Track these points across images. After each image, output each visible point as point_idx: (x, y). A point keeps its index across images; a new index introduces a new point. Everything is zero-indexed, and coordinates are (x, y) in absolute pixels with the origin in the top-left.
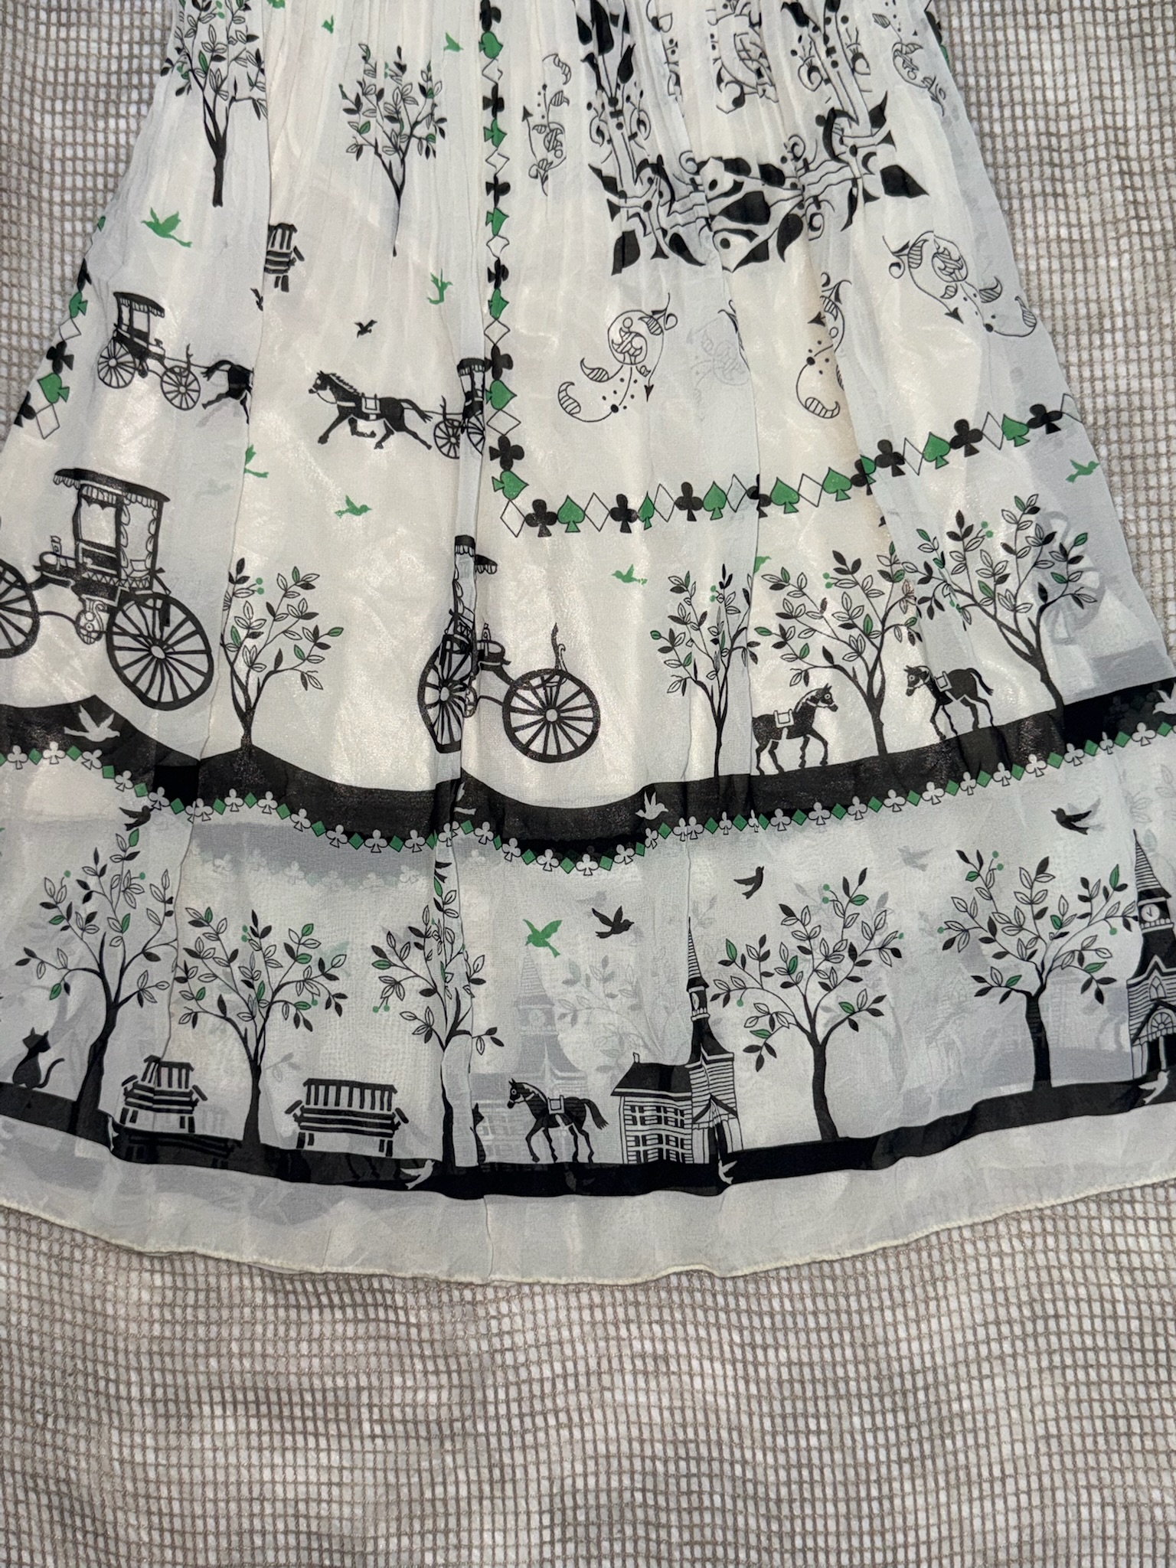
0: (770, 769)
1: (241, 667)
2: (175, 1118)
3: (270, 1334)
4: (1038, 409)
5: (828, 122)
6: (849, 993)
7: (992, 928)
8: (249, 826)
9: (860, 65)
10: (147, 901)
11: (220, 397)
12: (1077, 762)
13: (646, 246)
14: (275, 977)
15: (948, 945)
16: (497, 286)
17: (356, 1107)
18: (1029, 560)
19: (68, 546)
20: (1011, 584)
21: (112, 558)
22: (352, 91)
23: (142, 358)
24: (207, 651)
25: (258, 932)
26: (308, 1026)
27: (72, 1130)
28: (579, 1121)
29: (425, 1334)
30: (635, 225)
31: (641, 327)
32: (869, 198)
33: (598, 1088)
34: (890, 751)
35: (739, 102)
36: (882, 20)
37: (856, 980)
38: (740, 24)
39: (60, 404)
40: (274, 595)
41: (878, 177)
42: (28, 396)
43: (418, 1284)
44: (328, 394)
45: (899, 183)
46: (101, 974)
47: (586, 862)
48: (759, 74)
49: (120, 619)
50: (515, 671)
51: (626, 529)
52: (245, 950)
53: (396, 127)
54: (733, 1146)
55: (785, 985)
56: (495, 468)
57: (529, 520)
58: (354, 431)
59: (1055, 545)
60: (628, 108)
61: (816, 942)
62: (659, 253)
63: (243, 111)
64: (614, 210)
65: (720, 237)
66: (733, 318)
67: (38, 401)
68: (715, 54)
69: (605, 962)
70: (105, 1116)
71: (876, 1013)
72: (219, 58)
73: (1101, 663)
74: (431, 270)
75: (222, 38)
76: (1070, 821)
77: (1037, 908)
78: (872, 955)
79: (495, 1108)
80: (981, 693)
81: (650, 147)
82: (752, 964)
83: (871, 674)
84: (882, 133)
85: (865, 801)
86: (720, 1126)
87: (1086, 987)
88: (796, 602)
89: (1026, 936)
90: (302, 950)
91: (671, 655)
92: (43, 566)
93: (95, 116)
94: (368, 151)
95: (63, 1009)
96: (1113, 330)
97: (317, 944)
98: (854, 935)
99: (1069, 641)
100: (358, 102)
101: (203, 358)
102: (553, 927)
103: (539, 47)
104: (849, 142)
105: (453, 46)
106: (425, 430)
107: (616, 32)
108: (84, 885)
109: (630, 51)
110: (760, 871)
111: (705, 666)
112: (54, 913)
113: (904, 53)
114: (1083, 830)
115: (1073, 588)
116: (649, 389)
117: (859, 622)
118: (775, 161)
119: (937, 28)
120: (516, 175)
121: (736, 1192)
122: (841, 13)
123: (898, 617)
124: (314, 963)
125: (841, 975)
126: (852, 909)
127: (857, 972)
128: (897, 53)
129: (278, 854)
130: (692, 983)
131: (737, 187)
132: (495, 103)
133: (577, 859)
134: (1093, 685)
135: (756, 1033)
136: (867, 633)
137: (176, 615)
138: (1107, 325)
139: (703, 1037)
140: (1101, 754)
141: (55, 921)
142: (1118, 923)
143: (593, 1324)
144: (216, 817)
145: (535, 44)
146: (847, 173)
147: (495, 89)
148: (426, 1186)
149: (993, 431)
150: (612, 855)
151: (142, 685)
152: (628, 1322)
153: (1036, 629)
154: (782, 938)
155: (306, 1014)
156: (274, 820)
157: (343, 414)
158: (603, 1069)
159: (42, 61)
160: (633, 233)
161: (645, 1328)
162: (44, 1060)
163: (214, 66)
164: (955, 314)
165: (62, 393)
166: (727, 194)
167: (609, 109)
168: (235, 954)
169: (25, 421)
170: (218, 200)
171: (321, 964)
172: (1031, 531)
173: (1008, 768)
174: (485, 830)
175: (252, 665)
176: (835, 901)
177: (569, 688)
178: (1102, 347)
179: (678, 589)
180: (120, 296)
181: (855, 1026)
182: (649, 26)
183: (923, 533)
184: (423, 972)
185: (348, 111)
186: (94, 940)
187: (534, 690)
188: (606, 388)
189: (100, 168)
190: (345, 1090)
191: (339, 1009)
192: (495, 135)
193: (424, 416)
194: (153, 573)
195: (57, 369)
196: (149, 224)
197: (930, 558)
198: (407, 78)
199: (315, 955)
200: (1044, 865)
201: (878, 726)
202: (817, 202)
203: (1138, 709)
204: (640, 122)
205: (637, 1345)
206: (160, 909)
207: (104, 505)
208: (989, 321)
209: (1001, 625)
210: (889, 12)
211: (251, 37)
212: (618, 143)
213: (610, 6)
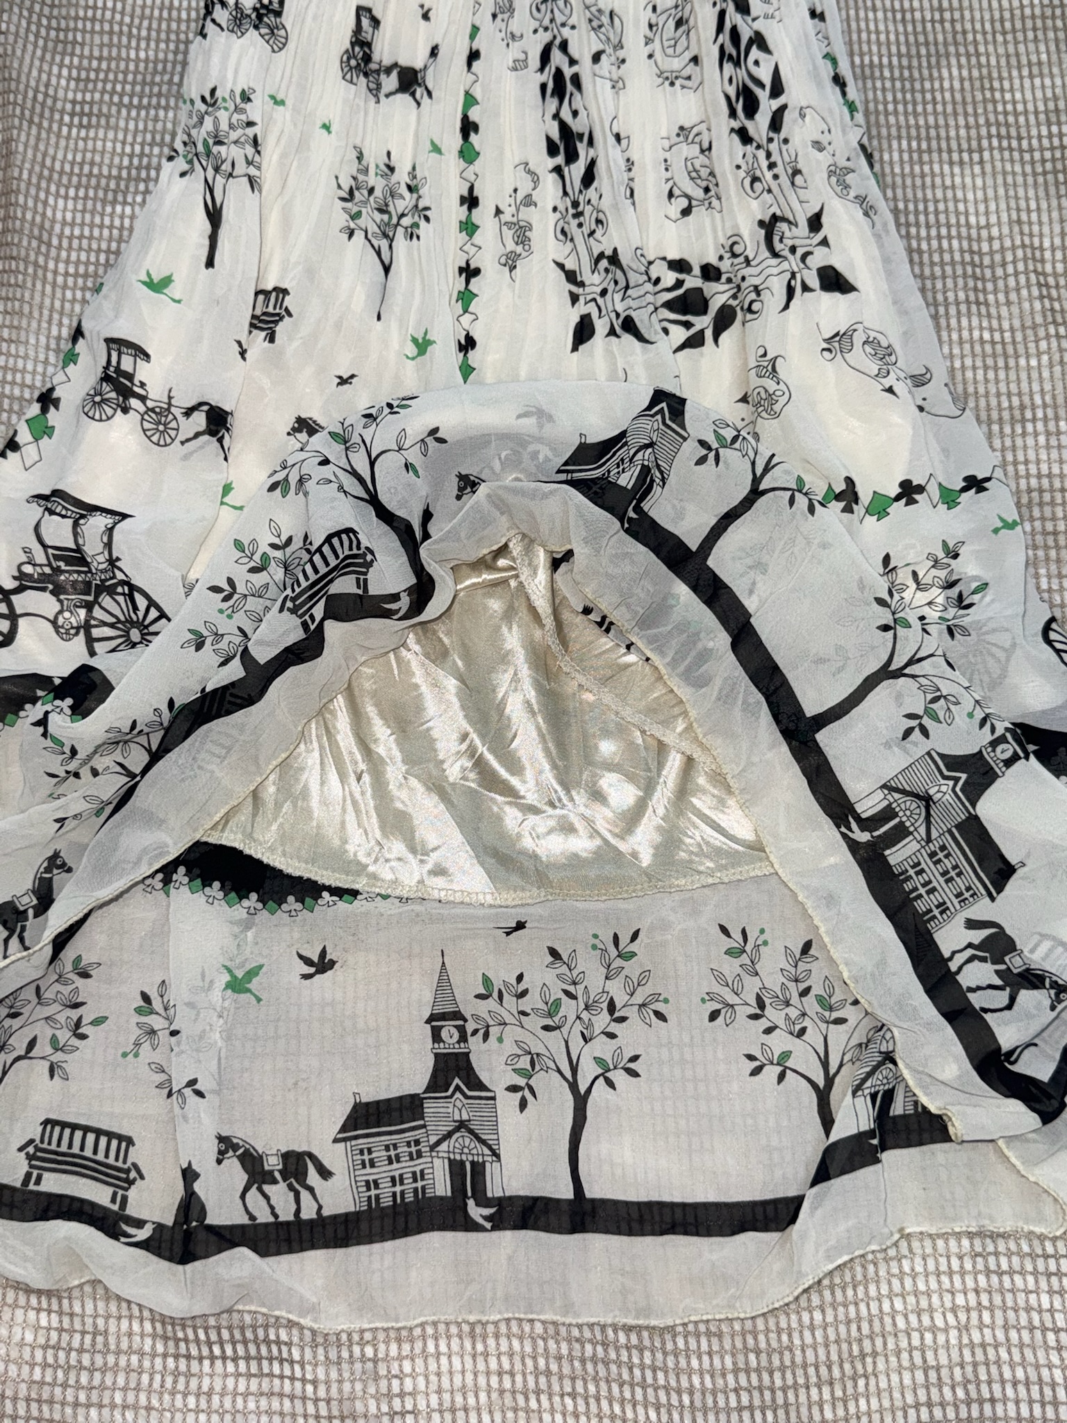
3: (156, 1385)
4: (969, 478)
5: (769, 225)
9: (799, 180)
13: (601, 326)
16: (466, 355)
21: (78, 557)
22: (347, 183)
23: (126, 398)
29: (322, 1393)
30: (592, 309)
32: (806, 288)
35: (686, 212)
36: (819, 146)
38: (691, 150)
39: (45, 441)
41: (815, 272)
42: (16, 432)
44: (303, 436)
45: (834, 281)
48: (707, 190)
53: (385, 217)
60: (588, 209)
62: (612, 332)
63: (238, 186)
64: (574, 298)
65: (662, 325)
67: (24, 436)
68: (669, 175)
72: (220, 143)
75: (224, 126)
81: (610, 242)
84: (819, 237)
92: (21, 575)
93: (104, 202)
94: (359, 236)
100: (351, 191)
101: (184, 400)
103: (513, 155)
104: (790, 243)
105: (437, 150)
107: (581, 148)
109: (593, 165)
113: (838, 174)
118: (714, 260)
119: (869, 157)
120: (487, 260)
122: (783, 135)
128: (831, 173)
131: (680, 283)
132: (471, 201)
138: (1029, 415)
143: (502, 1392)
145: (508, 154)
147: (471, 189)
152: (538, 1392)
160: (589, 315)
161: (557, 1399)
163: (215, 149)
165: (48, 431)
166: (669, 290)
167: (571, 211)
169: (11, 456)
170: (210, 263)
178: (1024, 434)
180: (109, 341)
182: (612, 140)
185: (342, 199)
189: (104, 246)
192: (469, 228)
195: (44, 410)
196: (144, 283)
198: (395, 177)
202: (757, 290)
204: (599, 221)
208: (920, 402)
210: (824, 139)
211: (250, 124)
212: (579, 240)
213: (577, 126)
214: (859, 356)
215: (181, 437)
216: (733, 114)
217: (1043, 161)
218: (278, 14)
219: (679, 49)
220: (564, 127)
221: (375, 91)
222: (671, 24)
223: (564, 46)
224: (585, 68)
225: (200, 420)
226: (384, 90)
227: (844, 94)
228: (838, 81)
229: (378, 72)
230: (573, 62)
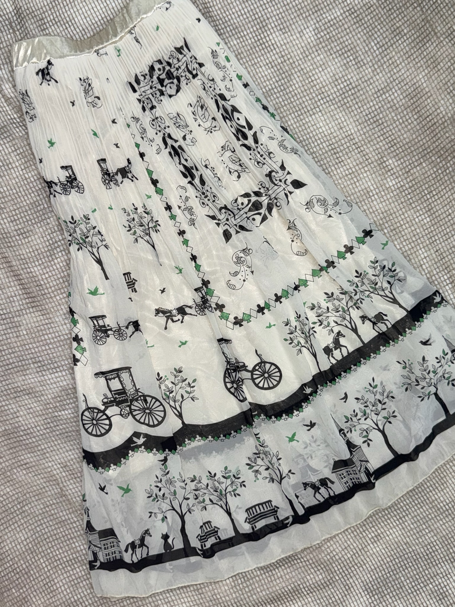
0: (334, 362)
1: (172, 403)
2: (213, 538)
4: (364, 231)
5: (269, 175)
6: (384, 413)
7: (417, 381)
8: (196, 447)
9: (272, 155)
10: (179, 484)
11: (133, 333)
12: (420, 326)
13: (232, 231)
14: (224, 486)
15: (406, 390)
16: (195, 262)
17: (262, 511)
18: (381, 276)
19: (109, 395)
20: (379, 284)
21: (123, 392)
22: (127, 224)
23: (106, 333)
24: (162, 404)
25: (212, 476)
26: (239, 495)
27: (187, 556)
28: (327, 485)
30: (227, 227)
31: (242, 255)
32: (291, 193)
33: (327, 473)
34: (366, 342)
35: (239, 177)
36: (272, 138)
37: (385, 409)
38: (228, 154)
39: (85, 353)
40: (172, 379)
41: (291, 186)
42: (74, 356)
43: (303, 551)
44: (161, 314)
45: (298, 184)
46: (174, 509)
47: (296, 413)
48: (240, 165)
49: (133, 407)
50: (250, 368)
51: (263, 313)
52: (210, 482)
53: (143, 227)
54: (372, 471)
55: (365, 419)
56: (218, 313)
57: (235, 323)
58: (173, 321)
59: (387, 268)
60: (209, 194)
61: (368, 403)
62: (237, 232)
63: (102, 249)
64: (218, 224)
65: (251, 218)
66: (267, 242)
67: (78, 356)
68: (226, 165)
69: (313, 437)
70: (194, 548)
71: (395, 416)
72: (87, 237)
73: (414, 295)
74: (174, 265)
75: (85, 231)
76: (425, 343)
77: (427, 371)
78: (386, 400)
79: (302, 492)
80: (385, 318)
81: (221, 202)
82: (354, 419)
83: (351, 323)
84: (286, 172)
85: (365, 359)
86: (366, 468)
87: (448, 384)
88: (320, 311)
89: (428, 380)
90: (227, 475)
91: (293, 344)
92: (104, 404)
93: (50, 262)
94: (140, 239)
95: (168, 524)
96: (373, 195)
97: (230, 471)
98: (378, 397)
99: (402, 292)
100: (130, 226)
101: (123, 324)
102: (294, 435)
103: (174, 186)
104: (278, 179)
105: (149, 197)
106: (192, 311)
107: (194, 171)
108: (157, 487)
109: (201, 175)
110: (346, 394)
111: (303, 341)
112: (152, 498)
113: (281, 145)
114: (430, 345)
115: (397, 278)
116: (252, 272)
117: (340, 309)
118: (256, 189)
119: (285, 130)
120: (185, 226)
121: (378, 483)
123: (350, 304)
124: (232, 477)
125: (380, 409)
126: (375, 390)
127: (384, 407)
128: (280, 146)
129: (207, 451)
130: (340, 431)
131: (249, 201)
132: (168, 208)
133: (292, 413)
134: (414, 302)
135: (364, 437)
136: (344, 311)
137: (149, 399)
138: (371, 194)
139: (350, 445)
140: (425, 320)
141: (154, 500)
142: (450, 363)
144: (184, 449)
145: (172, 185)
146: (281, 188)
147: (167, 204)
148: (293, 523)
149: (355, 244)
150: (302, 407)
151: (147, 422)
152: (364, 531)
153: (392, 293)
154: (358, 407)
155: (236, 492)
156: (202, 442)
157: (168, 318)
158: (326, 467)
159: (24, 251)
160: (227, 230)
161: (370, 530)
162: (170, 541)
163: (87, 240)
164: (330, 216)
165: (84, 350)
166: (247, 205)
167: (203, 196)
168: (208, 485)
169: (78, 364)
170: (107, 278)
171: (234, 476)
172: (379, 268)
173: (402, 335)
174: (263, 416)
175: (175, 401)
176: (370, 390)
177: (268, 366)
178: (372, 201)
179: (287, 325)
180: (91, 318)
181: (390, 422)
182: (204, 168)
183: (349, 281)
184: (262, 463)
185: (129, 231)
186: (168, 501)
187: (257, 370)
188: (239, 276)
189: (59, 276)
190: (257, 507)
191: (244, 486)
192: (173, 217)
193: (190, 307)
194: (137, 391)
195: (79, 344)
196: (89, 293)
197: (354, 287)
198: (139, 211)
199: (231, 474)
200: (424, 358)
201: (359, 336)
202: (276, 199)
203: (429, 303)
204: (214, 196)
205: (370, 536)
206: (183, 485)
207: (114, 378)
208: (339, 211)
209: (381, 296)
210: (272, 135)
211: (94, 228)
212: (210, 205)
213: (189, 164)
214: (318, 208)
215: (129, 335)
216: (238, 139)
218: (75, 178)
219: (207, 118)
220: (185, 166)
221: (117, 184)
222: (199, 108)
223: (170, 136)
224: (181, 142)
225: (131, 328)
226: (120, 181)
227: (268, 111)
228: (265, 108)
229: (113, 176)
230: (176, 141)
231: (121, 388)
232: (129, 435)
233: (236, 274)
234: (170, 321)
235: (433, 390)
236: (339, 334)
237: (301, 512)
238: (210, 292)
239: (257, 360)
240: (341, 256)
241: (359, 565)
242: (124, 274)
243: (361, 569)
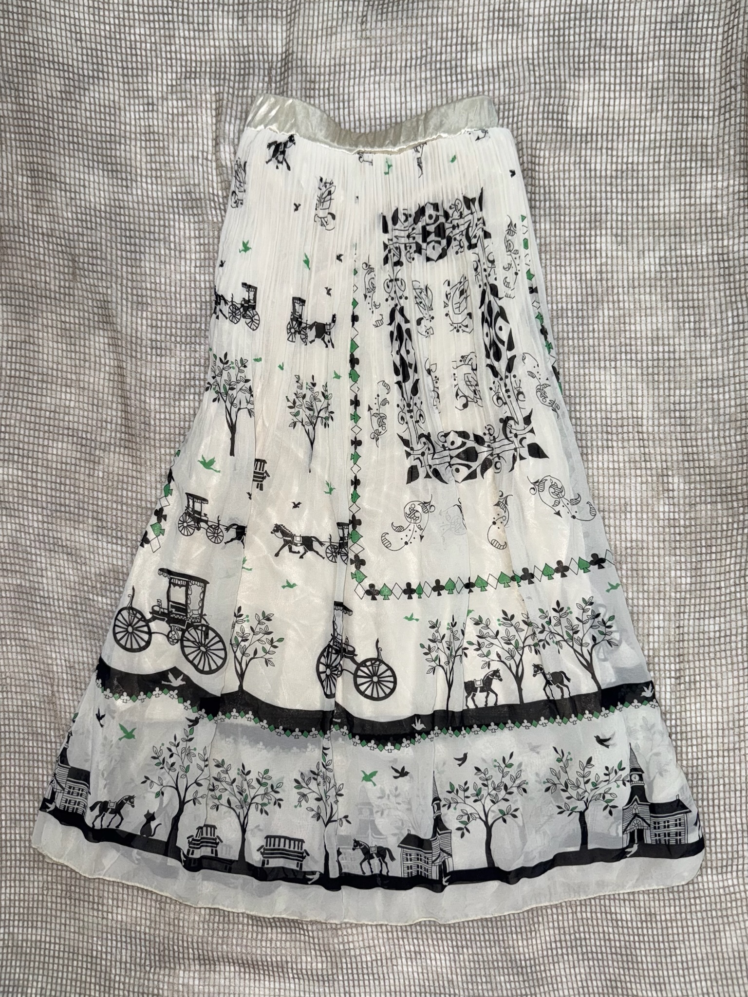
1: (239, 655)
2: (209, 849)
4: (594, 556)
5: (505, 421)
6: (503, 806)
7: (566, 785)
8: (242, 725)
9: (521, 397)
10: (196, 761)
11: (232, 540)
12: (606, 716)
13: (422, 472)
14: (252, 793)
15: (547, 790)
16: (355, 488)
17: (287, 847)
18: (588, 625)
19: (165, 604)
20: (580, 635)
21: (183, 608)
22: (292, 397)
23: (198, 523)
24: (225, 649)
25: (245, 773)
26: (267, 813)
27: (165, 854)
28: (384, 857)
29: (316, 941)
30: (417, 463)
31: (419, 508)
32: (522, 458)
33: (392, 843)
34: (525, 701)
35: (465, 406)
36: (532, 375)
37: (507, 800)
38: (467, 369)
39: (161, 537)
40: (254, 623)
41: (526, 449)
42: (146, 533)
43: (312, 923)
44: (279, 534)
45: (536, 451)
46: (177, 789)
47: (389, 746)
48: (475, 392)
49: (187, 634)
50: (360, 659)
51: (410, 598)
52: (239, 779)
53: (311, 412)
54: (450, 869)
55: (475, 801)
56: (353, 569)
57: (368, 592)
58: (290, 550)
59: (600, 619)
60: (415, 409)
61: (490, 782)
62: (428, 476)
63: (243, 414)
64: (408, 454)
65: (454, 467)
66: (459, 507)
67: (151, 535)
68: (456, 383)
69: (396, 789)
70: (179, 849)
71: (515, 816)
72: (232, 389)
73: (619, 671)
74: (326, 478)
75: (234, 379)
76: (602, 741)
77: (586, 779)
78: (515, 790)
79: (347, 850)
80: (566, 682)
81: (426, 427)
82: (461, 793)
83: (518, 667)
84: (529, 428)
85: (513, 723)
86: (444, 862)
87: (605, 808)
88: (485, 631)
89: (580, 791)
90: (264, 781)
91: (429, 656)
92: (153, 612)
93: (175, 400)
94: (299, 425)
95: (161, 803)
96: (631, 512)
97: (270, 778)
98: (507, 780)
99: (605, 660)
100: (294, 403)
101: (225, 522)
102: (374, 774)
103: (376, 378)
104: (514, 432)
105: (338, 377)
106: (322, 550)
107: (411, 371)
108: (170, 750)
109: (417, 380)
110: (465, 755)
111: (444, 659)
112: (157, 761)
113: (541, 391)
114: (607, 746)
115: (607, 638)
116: (422, 537)
117: (513, 642)
118: (480, 433)
119: (557, 374)
120: (365, 437)
121: (451, 890)
122: (513, 373)
123: (529, 641)
124: (269, 786)
125: (500, 797)
126: (506, 769)
127: (507, 797)
128: (538, 390)
129: (254, 739)
130: (435, 799)
131: (464, 444)
132: (356, 403)
133: (385, 745)
134: (613, 680)
135: (462, 822)
136: (517, 648)
137: (211, 634)
138: (628, 509)
139: (439, 824)
140: (617, 712)
141: (158, 764)
142: (620, 783)
143: (388, 939)
144: (227, 720)
145: (374, 376)
146: (512, 446)
147: (356, 396)
148: (316, 883)
149: (574, 567)
150: (401, 743)
151: (196, 662)
152: (403, 939)
153: (591, 654)
154: (474, 780)
155: (265, 808)
156: (252, 723)
157: (286, 543)
158: (395, 835)
159: (149, 371)
160: (416, 467)
161: (411, 941)
162: (153, 824)
163: (230, 392)
164: (558, 513)
165: (162, 532)
166: (458, 448)
167: (407, 408)
168: (234, 780)
169: (146, 545)
170: (232, 453)
171: (272, 787)
172: (589, 613)
173: (576, 716)
174: (345, 729)
175: (243, 654)
176: (499, 766)
177: (383, 668)
178: (626, 519)
179: (433, 627)
180: (188, 494)
181: (505, 821)
182: (425, 373)
183: (541, 611)
184: (316, 790)
185: (290, 407)
186: (174, 775)
187: (367, 667)
188: (402, 534)
189: (177, 424)
190: (282, 840)
191: (280, 805)
192: (355, 417)
193: (321, 544)
194: (202, 616)
195: (159, 521)
196: (201, 462)
197: (544, 622)
198: (316, 389)
199: (270, 783)
200: (590, 760)
201: (520, 690)
202: (499, 457)
203: (634, 692)
204: (421, 415)
205: (407, 948)
206: (202, 764)
207: (180, 586)
208: (574, 514)
209: (575, 651)
210: (534, 371)
211: (247, 381)
212: (411, 425)
213: (409, 359)
214: (547, 496)
215: (225, 540)
216: (488, 356)
217: (648, 367)
218: (254, 307)
219: (462, 309)
220: (402, 359)
221: (304, 340)
222: (458, 293)
223: (402, 311)
224: (413, 326)
225: (232, 533)
226: (310, 339)
227: (546, 338)
228: (544, 332)
229: (305, 328)
230: (407, 321)
231: (183, 602)
232: (165, 667)
233: (400, 529)
234: (287, 548)
235: (581, 806)
236: (496, 673)
237: (334, 874)
238: (355, 537)
239: (373, 654)
240: (548, 572)
241: (376, 976)
242: (257, 460)
243: (377, 982)
